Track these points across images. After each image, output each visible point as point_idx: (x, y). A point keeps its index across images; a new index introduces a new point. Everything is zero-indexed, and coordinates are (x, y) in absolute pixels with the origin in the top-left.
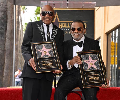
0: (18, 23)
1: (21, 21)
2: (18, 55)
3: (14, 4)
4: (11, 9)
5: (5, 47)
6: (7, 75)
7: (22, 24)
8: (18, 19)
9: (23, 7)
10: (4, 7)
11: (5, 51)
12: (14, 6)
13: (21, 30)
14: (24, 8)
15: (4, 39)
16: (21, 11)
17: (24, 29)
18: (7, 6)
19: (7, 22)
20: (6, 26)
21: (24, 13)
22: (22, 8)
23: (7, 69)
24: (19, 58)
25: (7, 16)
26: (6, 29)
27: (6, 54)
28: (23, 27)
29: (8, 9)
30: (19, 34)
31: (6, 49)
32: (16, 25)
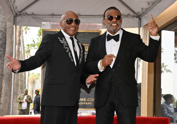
0: (19, 44)
1: (23, 42)
2: (18, 79)
3: (14, 24)
4: (11, 29)
5: (3, 71)
6: (5, 101)
7: (23, 45)
8: (20, 40)
9: (25, 27)
10: (3, 28)
11: (3, 75)
12: (14, 26)
13: (22, 52)
14: (27, 28)
15: (2, 62)
16: (23, 31)
17: (26, 51)
18: (6, 25)
19: (5, 44)
20: (5, 48)
21: (26, 33)
22: (23, 28)
23: (5, 95)
24: (20, 82)
25: (5, 37)
26: (5, 51)
27: (5, 78)
28: (25, 49)
29: (7, 30)
30: (21, 56)
31: (4, 73)
32: (17, 47)
